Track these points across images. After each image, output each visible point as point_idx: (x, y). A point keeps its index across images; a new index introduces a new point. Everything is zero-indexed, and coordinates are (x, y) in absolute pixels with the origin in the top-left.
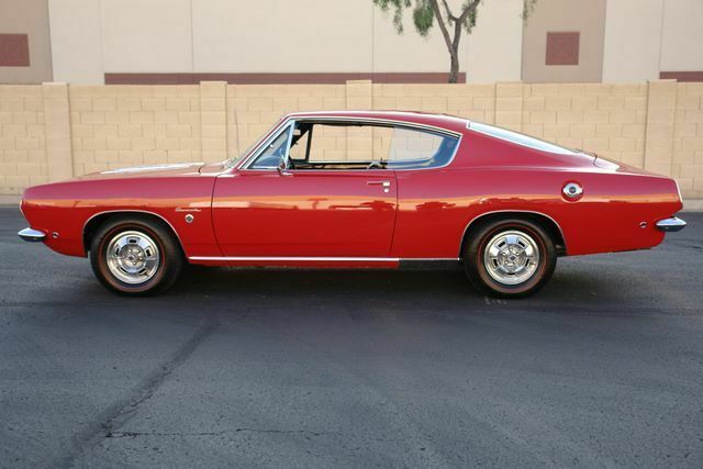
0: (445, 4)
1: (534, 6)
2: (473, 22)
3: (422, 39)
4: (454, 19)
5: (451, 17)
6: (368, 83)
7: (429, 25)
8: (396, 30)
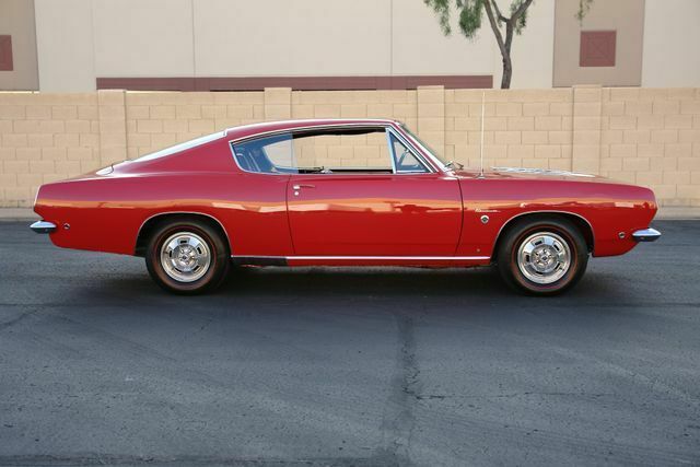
0: (494, 4)
1: (590, 5)
2: (523, 22)
3: (467, 40)
4: (505, 20)
5: (501, 18)
6: (440, 89)
7: (477, 25)
8: (443, 33)
